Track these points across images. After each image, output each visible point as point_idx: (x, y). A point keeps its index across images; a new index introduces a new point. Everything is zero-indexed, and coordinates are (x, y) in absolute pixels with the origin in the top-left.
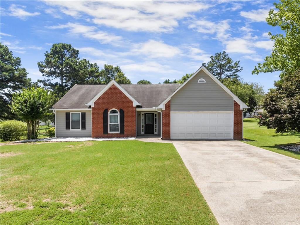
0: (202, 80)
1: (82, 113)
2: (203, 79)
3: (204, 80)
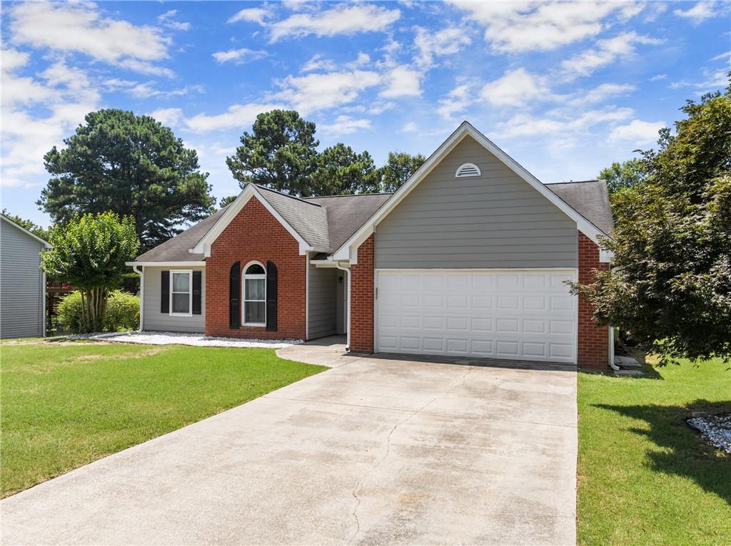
0: (469, 169)
1: (193, 272)
2: (472, 165)
3: (476, 168)
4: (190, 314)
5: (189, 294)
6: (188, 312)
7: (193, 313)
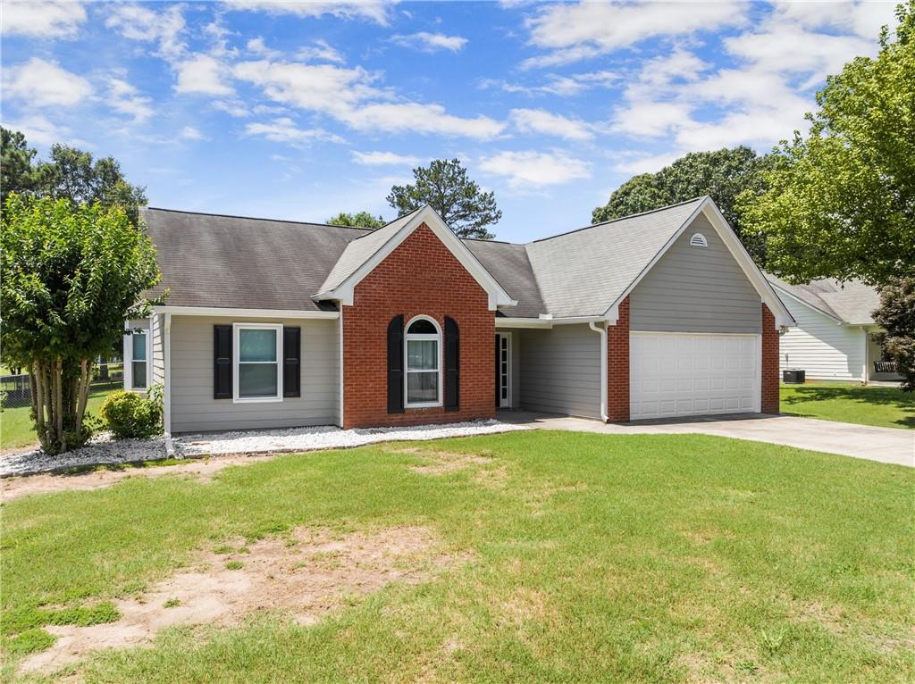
1: (286, 329)
3: (705, 239)
4: (280, 398)
5: (276, 365)
6: (275, 394)
7: (284, 396)
